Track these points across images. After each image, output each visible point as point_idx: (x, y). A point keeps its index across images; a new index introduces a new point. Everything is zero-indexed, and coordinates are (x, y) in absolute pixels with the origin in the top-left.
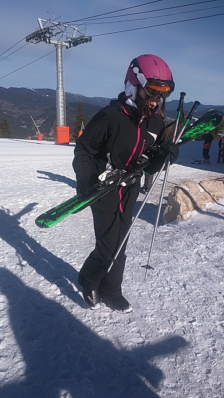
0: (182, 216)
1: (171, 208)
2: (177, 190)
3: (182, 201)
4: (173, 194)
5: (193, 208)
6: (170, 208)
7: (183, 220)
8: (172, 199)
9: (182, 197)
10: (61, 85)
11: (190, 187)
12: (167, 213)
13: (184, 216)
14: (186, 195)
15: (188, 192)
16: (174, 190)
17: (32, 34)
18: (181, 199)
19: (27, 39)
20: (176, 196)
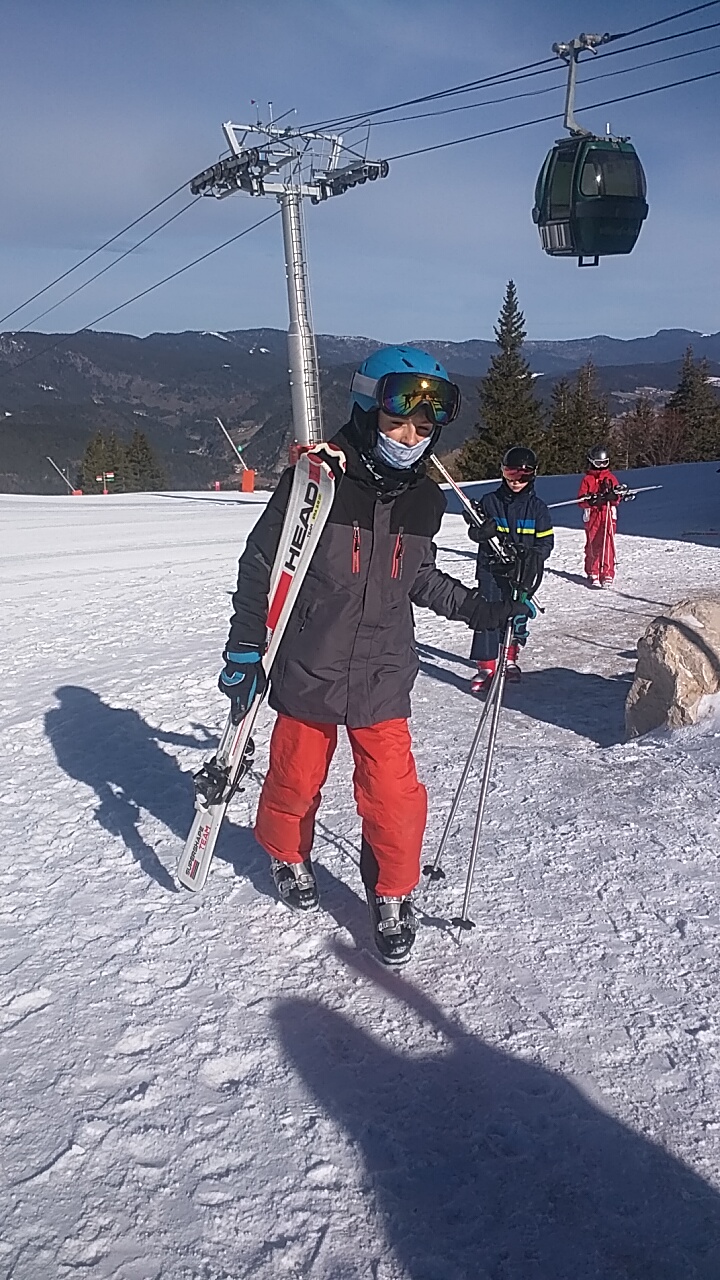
0: (683, 711)
1: (648, 686)
2: (662, 628)
3: (680, 661)
4: (650, 641)
5: (716, 685)
6: (644, 686)
7: (689, 722)
8: (650, 657)
9: (679, 649)
10: (301, 317)
11: (705, 618)
12: (635, 701)
13: (690, 711)
14: (693, 642)
15: (700, 632)
16: (652, 631)
17: (207, 170)
18: (677, 657)
19: (193, 185)
20: (661, 647)
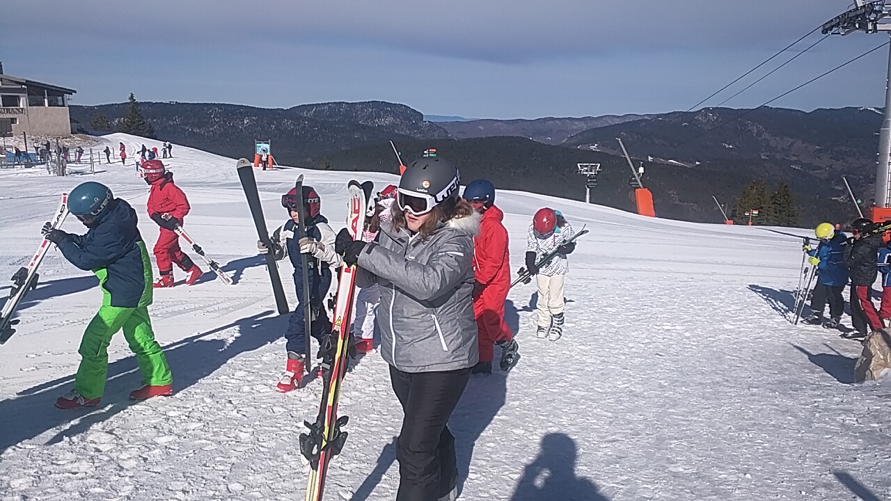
0: (872, 373)
3: (879, 350)
6: (862, 361)
7: (873, 378)
8: (866, 346)
9: (879, 344)
12: (858, 367)
14: (886, 342)
17: (836, 18)
18: (877, 347)
19: (824, 28)
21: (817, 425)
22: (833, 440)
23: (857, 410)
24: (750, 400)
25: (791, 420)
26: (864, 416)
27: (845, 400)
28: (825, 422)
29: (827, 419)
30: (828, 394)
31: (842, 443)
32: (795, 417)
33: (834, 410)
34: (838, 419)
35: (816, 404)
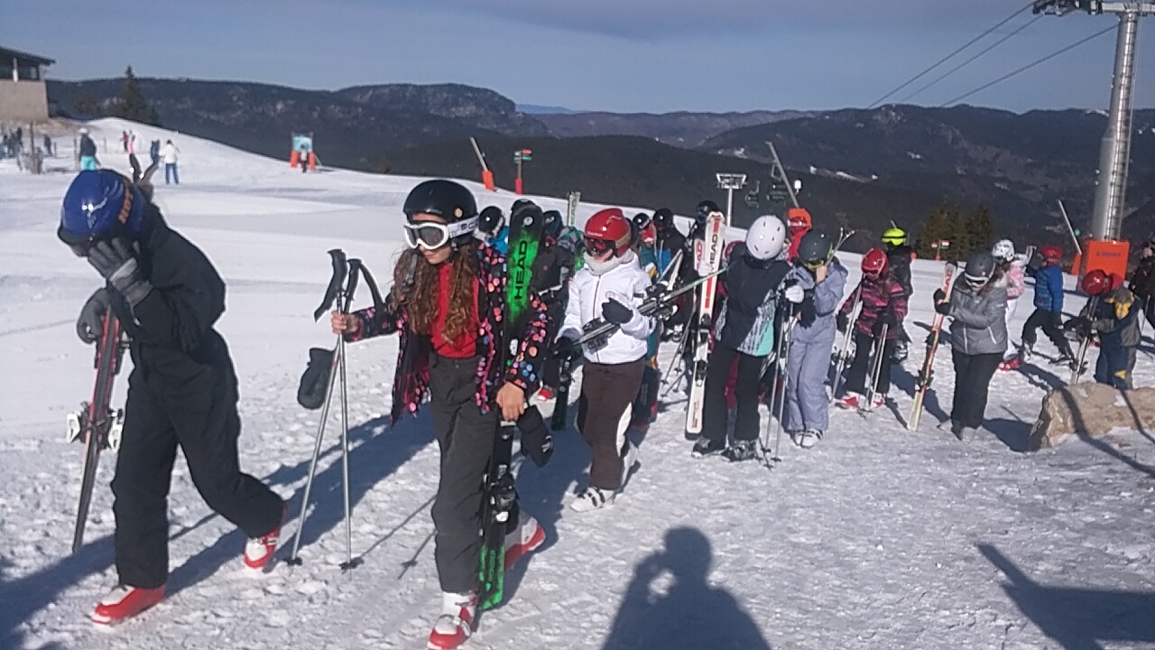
0: (1047, 440)
1: (1041, 424)
7: (1049, 446)
9: (1059, 405)
10: (1119, 123)
11: (1091, 393)
12: (1032, 435)
18: (1057, 409)
19: (1035, 7)
21: (971, 496)
22: (987, 512)
23: (1021, 480)
24: (897, 468)
25: (941, 490)
26: (1029, 487)
27: (1011, 470)
28: (982, 493)
29: (985, 489)
30: (992, 463)
31: (995, 515)
32: (948, 487)
33: (996, 480)
34: (997, 489)
35: (976, 474)
